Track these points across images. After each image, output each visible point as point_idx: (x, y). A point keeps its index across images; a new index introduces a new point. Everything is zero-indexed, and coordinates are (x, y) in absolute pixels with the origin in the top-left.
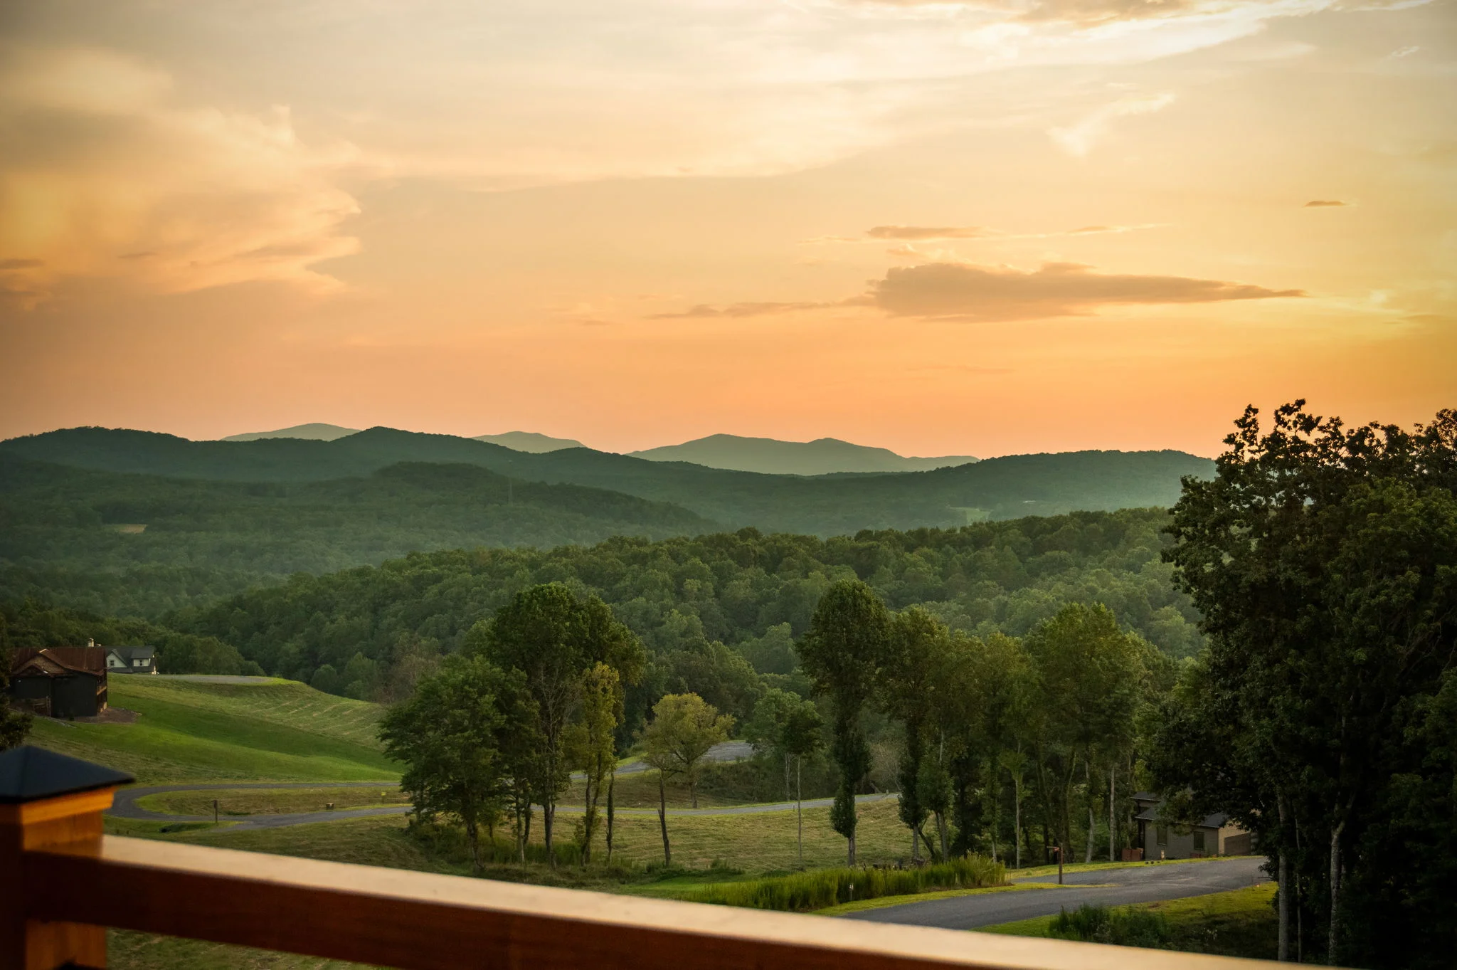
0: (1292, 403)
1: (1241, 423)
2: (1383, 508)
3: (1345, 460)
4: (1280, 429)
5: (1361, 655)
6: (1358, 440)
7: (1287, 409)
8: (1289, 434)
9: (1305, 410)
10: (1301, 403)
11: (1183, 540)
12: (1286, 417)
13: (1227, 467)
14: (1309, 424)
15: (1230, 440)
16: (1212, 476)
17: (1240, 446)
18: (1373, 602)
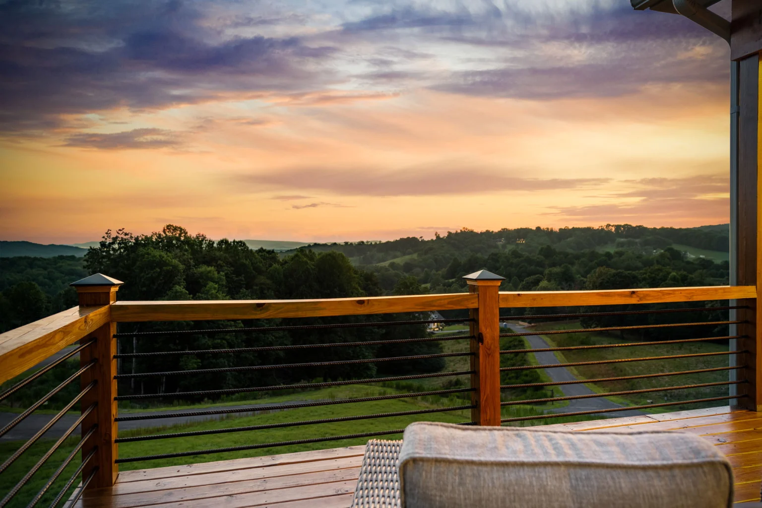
0: (121, 229)
1: (107, 233)
2: (148, 254)
3: (134, 243)
4: (118, 235)
5: (144, 289)
6: (137, 239)
7: (120, 230)
8: (120, 236)
9: (125, 231)
10: (123, 229)
11: (89, 263)
12: (120, 232)
13: (103, 244)
14: (126, 234)
15: (104, 237)
16: (98, 246)
17: (106, 239)
18: (148, 276)
